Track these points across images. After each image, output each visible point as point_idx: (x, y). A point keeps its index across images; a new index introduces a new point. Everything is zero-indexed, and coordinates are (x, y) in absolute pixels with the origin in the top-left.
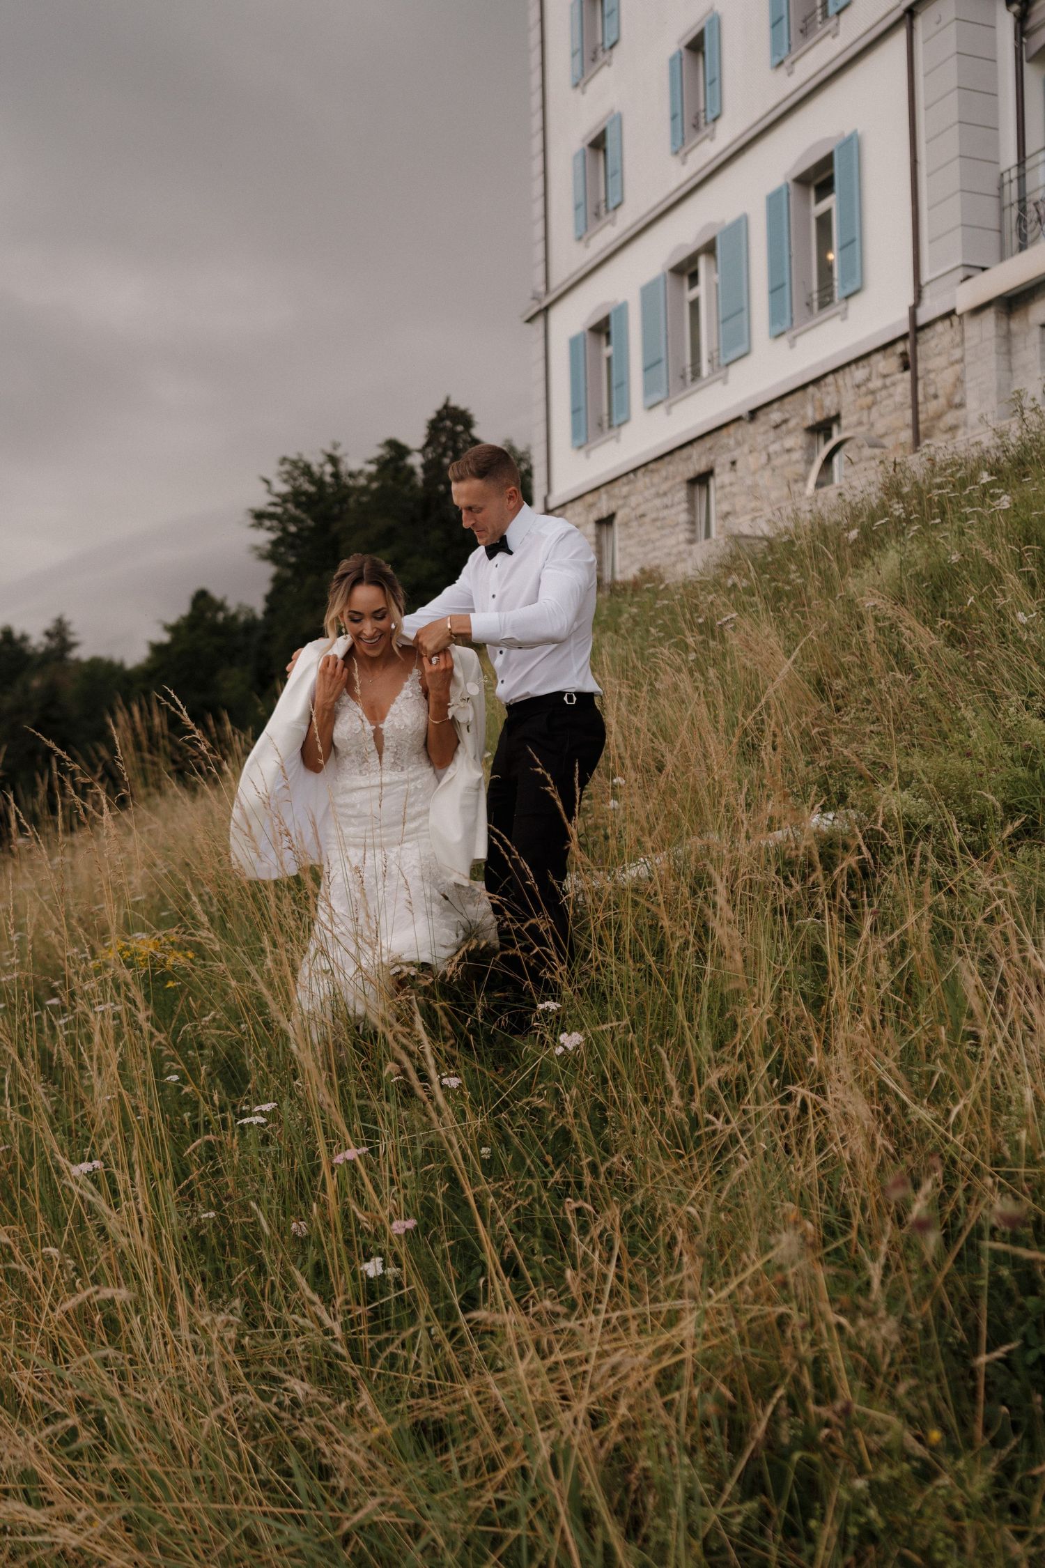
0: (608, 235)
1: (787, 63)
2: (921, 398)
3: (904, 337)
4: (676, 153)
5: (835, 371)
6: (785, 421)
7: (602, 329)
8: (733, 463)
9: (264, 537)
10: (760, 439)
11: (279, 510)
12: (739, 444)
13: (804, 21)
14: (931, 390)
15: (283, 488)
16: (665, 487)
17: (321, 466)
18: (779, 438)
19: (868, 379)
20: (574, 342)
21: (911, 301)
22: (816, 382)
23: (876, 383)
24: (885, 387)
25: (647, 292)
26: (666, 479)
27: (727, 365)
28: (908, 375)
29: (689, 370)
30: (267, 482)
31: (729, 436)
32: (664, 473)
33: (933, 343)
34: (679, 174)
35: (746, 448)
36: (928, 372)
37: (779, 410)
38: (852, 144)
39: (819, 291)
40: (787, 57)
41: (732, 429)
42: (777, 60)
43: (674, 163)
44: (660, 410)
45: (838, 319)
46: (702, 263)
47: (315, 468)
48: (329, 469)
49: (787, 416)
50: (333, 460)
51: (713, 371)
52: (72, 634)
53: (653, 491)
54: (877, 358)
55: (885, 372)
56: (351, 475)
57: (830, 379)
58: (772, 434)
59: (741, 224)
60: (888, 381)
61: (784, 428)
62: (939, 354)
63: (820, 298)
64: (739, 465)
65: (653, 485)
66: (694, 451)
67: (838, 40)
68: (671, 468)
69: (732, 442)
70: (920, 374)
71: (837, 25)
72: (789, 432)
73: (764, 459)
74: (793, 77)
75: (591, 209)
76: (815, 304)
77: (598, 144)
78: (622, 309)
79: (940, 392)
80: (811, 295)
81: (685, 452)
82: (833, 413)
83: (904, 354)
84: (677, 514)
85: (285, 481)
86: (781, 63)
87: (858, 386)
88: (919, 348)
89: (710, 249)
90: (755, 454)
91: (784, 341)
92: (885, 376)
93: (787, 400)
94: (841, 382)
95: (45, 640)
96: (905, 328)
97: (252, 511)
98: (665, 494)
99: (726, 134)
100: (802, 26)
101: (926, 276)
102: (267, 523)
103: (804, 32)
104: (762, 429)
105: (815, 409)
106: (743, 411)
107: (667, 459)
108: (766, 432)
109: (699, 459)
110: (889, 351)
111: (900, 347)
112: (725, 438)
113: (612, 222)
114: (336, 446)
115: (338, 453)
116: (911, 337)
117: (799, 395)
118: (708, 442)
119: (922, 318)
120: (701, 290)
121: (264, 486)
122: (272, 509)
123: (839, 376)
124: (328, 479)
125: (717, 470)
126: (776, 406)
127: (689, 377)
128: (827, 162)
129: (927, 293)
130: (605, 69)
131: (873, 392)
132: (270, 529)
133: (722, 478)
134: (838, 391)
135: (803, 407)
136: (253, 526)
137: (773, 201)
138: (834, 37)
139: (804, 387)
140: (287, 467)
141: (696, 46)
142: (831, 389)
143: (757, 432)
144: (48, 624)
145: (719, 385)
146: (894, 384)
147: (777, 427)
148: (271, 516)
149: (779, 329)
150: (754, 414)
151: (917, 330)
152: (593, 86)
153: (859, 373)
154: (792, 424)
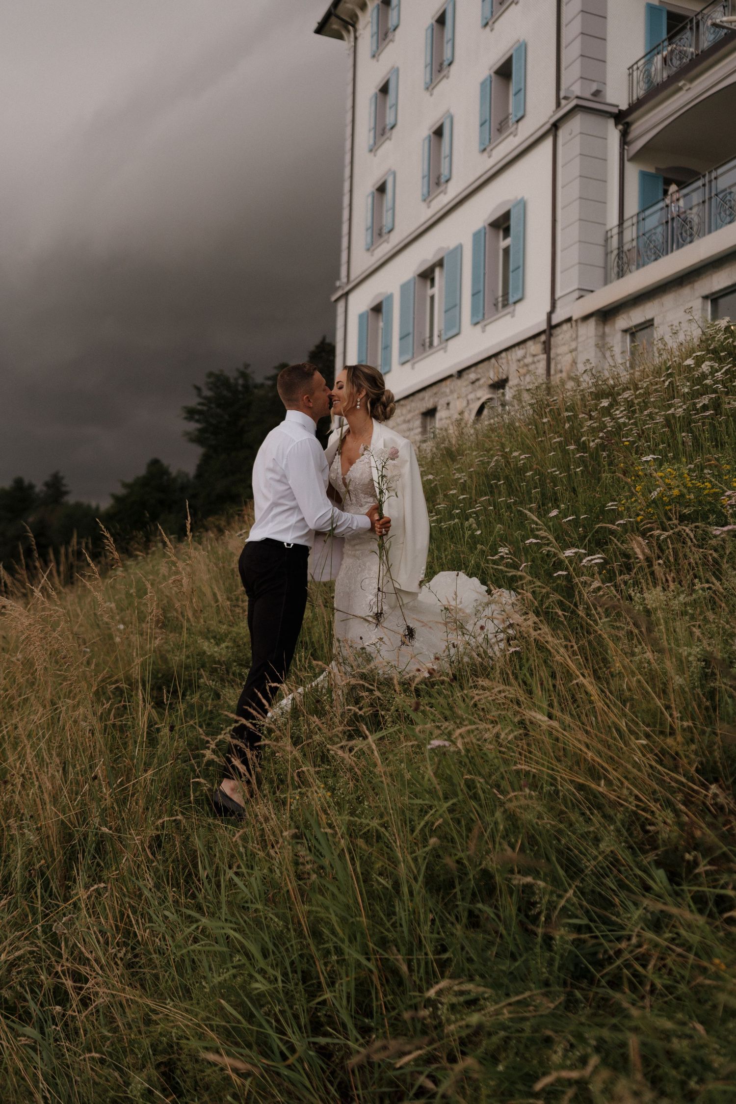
0: (384, 249)
1: (488, 149)
2: (552, 372)
3: (543, 332)
4: (424, 200)
5: (507, 350)
6: (478, 380)
7: (377, 309)
8: (448, 404)
9: (193, 426)
10: (463, 389)
11: (205, 408)
12: (452, 392)
13: (500, 124)
14: (559, 367)
15: (207, 393)
16: (409, 416)
17: (236, 379)
18: (474, 390)
19: (525, 357)
20: (361, 316)
21: (548, 309)
22: (496, 355)
23: (529, 360)
24: (534, 363)
25: (404, 288)
26: (410, 411)
27: (447, 340)
28: (545, 356)
29: (428, 340)
30: (198, 389)
31: (446, 386)
32: (408, 408)
33: (560, 337)
34: (426, 214)
35: (455, 396)
36: (558, 355)
37: (475, 372)
38: (522, 204)
39: (503, 296)
40: (488, 146)
41: (448, 382)
42: (482, 148)
43: (424, 205)
44: (408, 365)
45: (508, 317)
46: (437, 271)
47: (232, 381)
48: (241, 381)
49: (479, 376)
50: (244, 375)
51: (440, 342)
52: (65, 485)
53: (402, 418)
54: (530, 343)
55: (534, 353)
56: (256, 386)
57: (504, 355)
58: (470, 388)
59: (459, 248)
60: (536, 359)
61: (477, 384)
62: (564, 344)
63: (503, 301)
64: (451, 406)
65: (402, 415)
66: (426, 394)
67: (517, 138)
68: (413, 404)
69: (448, 390)
70: (552, 355)
71: (517, 129)
72: (480, 387)
73: (465, 404)
74: (492, 159)
75: (376, 231)
76: (500, 305)
77: (382, 189)
78: (390, 297)
79: (564, 369)
80: (497, 299)
81: (421, 395)
82: (504, 377)
83: (544, 342)
84: (416, 434)
85: (210, 389)
86: (484, 150)
87: (519, 361)
88: (552, 340)
89: (440, 263)
90: (461, 400)
91: (479, 327)
92: (534, 356)
93: (480, 366)
94: (509, 358)
95: (44, 489)
96: (544, 326)
97: (185, 408)
98: (409, 421)
99: (454, 190)
100: (498, 127)
101: (558, 294)
102: (197, 417)
103: (500, 131)
104: (465, 384)
105: (495, 373)
106: (454, 371)
107: (411, 398)
108: (466, 386)
109: (429, 400)
110: (537, 339)
111: (543, 338)
112: (446, 387)
113: (387, 241)
114: (247, 366)
115: (248, 371)
116: (547, 332)
117: (486, 363)
118: (434, 389)
119: (555, 321)
120: (436, 290)
121: (195, 392)
122: (200, 407)
123: (509, 353)
124: (240, 388)
125: (439, 408)
126: (473, 369)
127: (427, 344)
128: (507, 216)
129: (559, 304)
130: (388, 142)
131: (527, 365)
132: (198, 421)
133: (441, 414)
134: (508, 363)
135: (488, 371)
136: (186, 418)
137: (476, 235)
138: (515, 136)
139: (489, 358)
140: (212, 380)
141: (439, 132)
142: (504, 361)
143: (461, 385)
144: (47, 478)
145: (442, 352)
146: (539, 361)
147: (473, 383)
148: (200, 412)
149: (476, 321)
150: (460, 373)
151: (551, 328)
152: (380, 152)
153: (519, 352)
154: (482, 382)
